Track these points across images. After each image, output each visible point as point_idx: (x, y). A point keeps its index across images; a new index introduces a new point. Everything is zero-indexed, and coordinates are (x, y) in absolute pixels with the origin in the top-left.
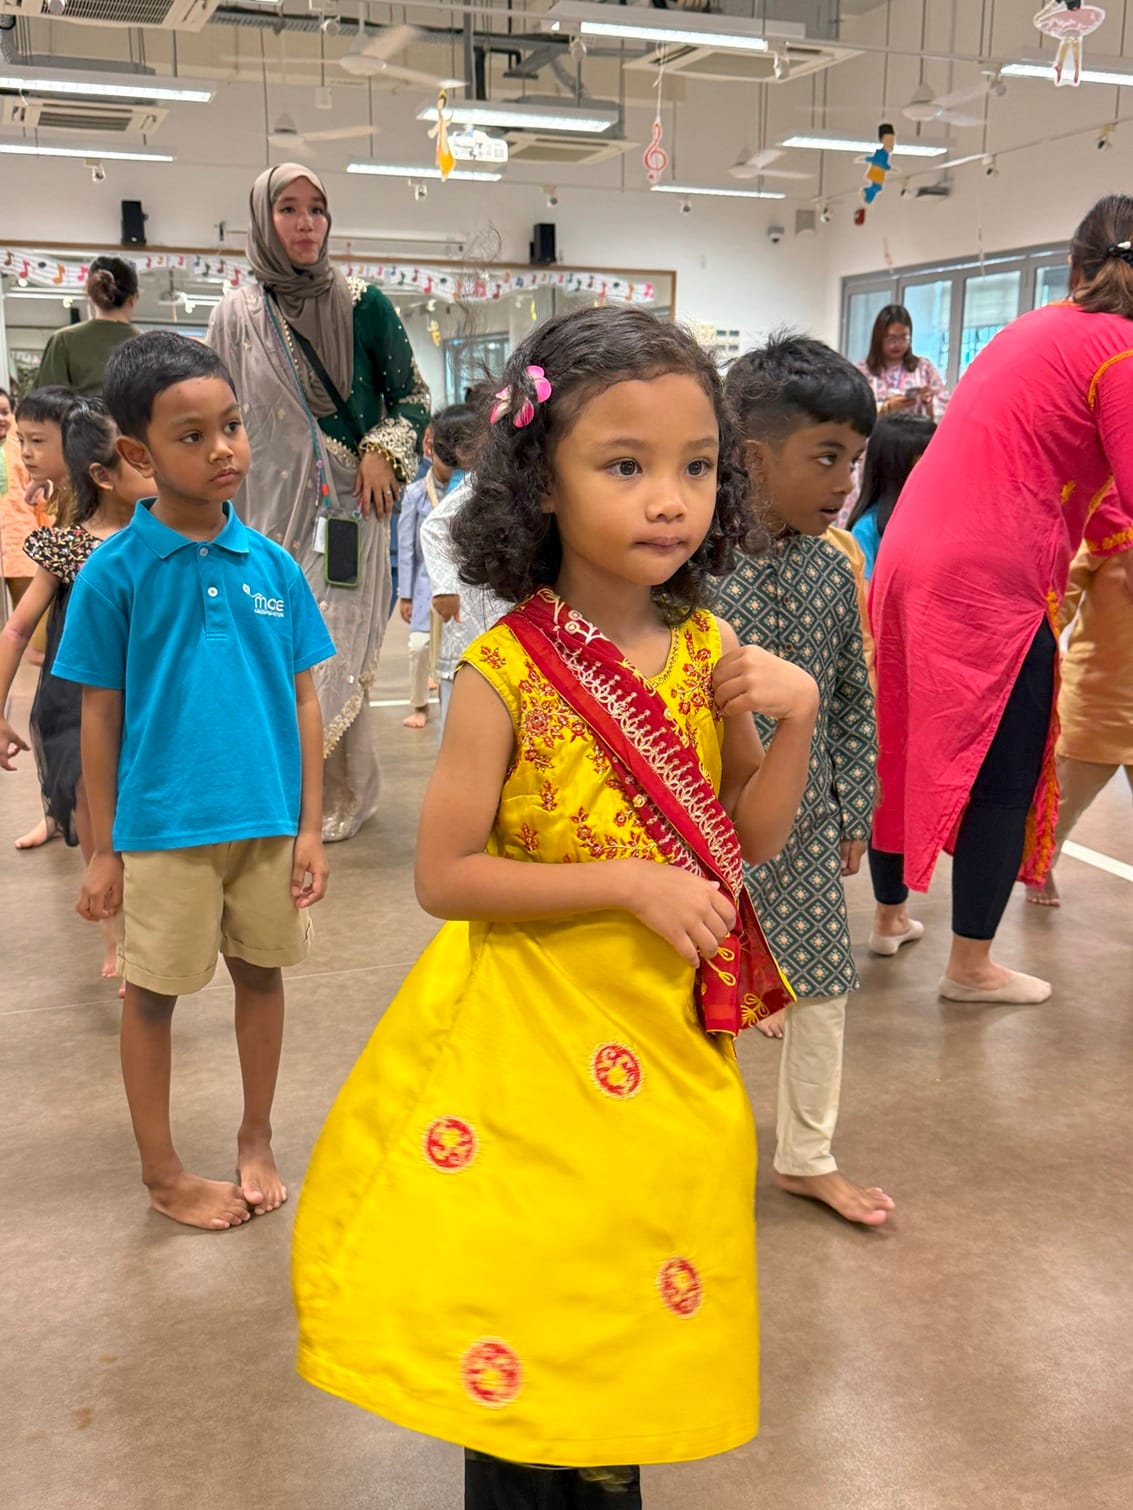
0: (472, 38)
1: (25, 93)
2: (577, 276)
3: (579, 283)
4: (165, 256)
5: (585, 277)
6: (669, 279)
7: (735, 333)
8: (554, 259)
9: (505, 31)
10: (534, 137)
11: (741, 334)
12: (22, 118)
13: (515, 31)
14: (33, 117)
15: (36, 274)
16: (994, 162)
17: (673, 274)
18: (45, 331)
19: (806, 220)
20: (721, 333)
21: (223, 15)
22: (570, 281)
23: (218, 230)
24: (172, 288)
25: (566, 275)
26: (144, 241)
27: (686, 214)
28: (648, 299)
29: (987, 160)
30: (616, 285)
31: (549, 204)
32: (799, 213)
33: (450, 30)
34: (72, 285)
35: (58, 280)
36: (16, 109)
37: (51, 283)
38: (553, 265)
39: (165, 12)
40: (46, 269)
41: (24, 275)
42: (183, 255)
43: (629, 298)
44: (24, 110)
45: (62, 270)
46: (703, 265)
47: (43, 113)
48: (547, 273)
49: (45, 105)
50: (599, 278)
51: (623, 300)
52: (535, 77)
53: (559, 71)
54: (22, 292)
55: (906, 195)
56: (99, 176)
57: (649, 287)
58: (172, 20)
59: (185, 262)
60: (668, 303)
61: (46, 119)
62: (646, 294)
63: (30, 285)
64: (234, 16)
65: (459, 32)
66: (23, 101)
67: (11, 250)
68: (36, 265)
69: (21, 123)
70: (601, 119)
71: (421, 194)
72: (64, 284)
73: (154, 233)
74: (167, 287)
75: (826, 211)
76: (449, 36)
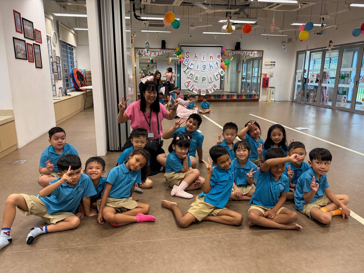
0: (229, 6)
1: (146, 20)
2: (244, 52)
3: (244, 53)
4: (169, 50)
5: (245, 52)
6: (262, 52)
7: (274, 62)
8: (240, 49)
9: (234, 5)
10: (240, 25)
11: (276, 62)
12: (146, 25)
13: (236, 5)
14: (147, 25)
15: (147, 54)
16: (337, 27)
17: (263, 51)
18: (147, 64)
19: (290, 40)
20: (272, 62)
21: (183, 4)
22: (243, 53)
23: (178, 45)
24: (168, 56)
25: (242, 52)
26: (165, 48)
27: (267, 39)
28: (258, 56)
29: (336, 26)
30: (251, 53)
31: (240, 38)
32: (289, 39)
33: (225, 5)
34: (152, 56)
35: (150, 55)
36: (145, 23)
37: (149, 55)
38: (239, 50)
39: (173, 2)
40: (148, 53)
41: (144, 54)
42: (172, 50)
43: (254, 56)
44: (146, 23)
45: (151, 53)
46: (269, 49)
47: (149, 24)
48: (238, 51)
49: (150, 22)
50: (248, 52)
51: (252, 56)
52: (239, 14)
53: (244, 13)
54: (144, 57)
55: (315, 34)
56: (158, 36)
57: (258, 54)
58: (174, 4)
59: (172, 51)
60: (262, 56)
61: (150, 25)
62: (257, 55)
63: (145, 56)
64: (184, 4)
65: (227, 5)
66: (145, 22)
67: (142, 49)
68: (147, 52)
69: (145, 26)
70: (254, 21)
71: (216, 37)
72: (151, 56)
73: (167, 46)
74: (167, 56)
75: (296, 38)
76: (225, 6)
